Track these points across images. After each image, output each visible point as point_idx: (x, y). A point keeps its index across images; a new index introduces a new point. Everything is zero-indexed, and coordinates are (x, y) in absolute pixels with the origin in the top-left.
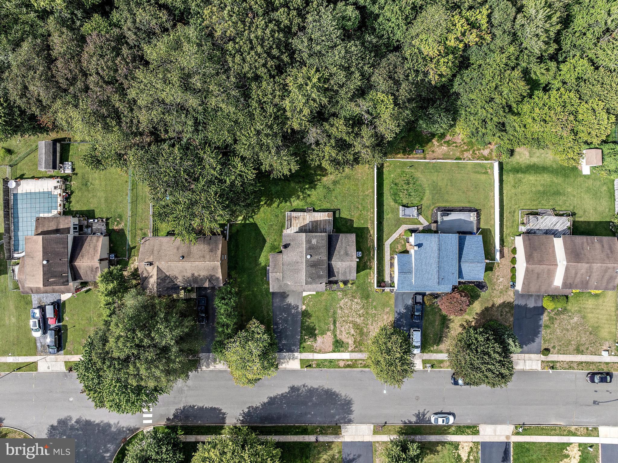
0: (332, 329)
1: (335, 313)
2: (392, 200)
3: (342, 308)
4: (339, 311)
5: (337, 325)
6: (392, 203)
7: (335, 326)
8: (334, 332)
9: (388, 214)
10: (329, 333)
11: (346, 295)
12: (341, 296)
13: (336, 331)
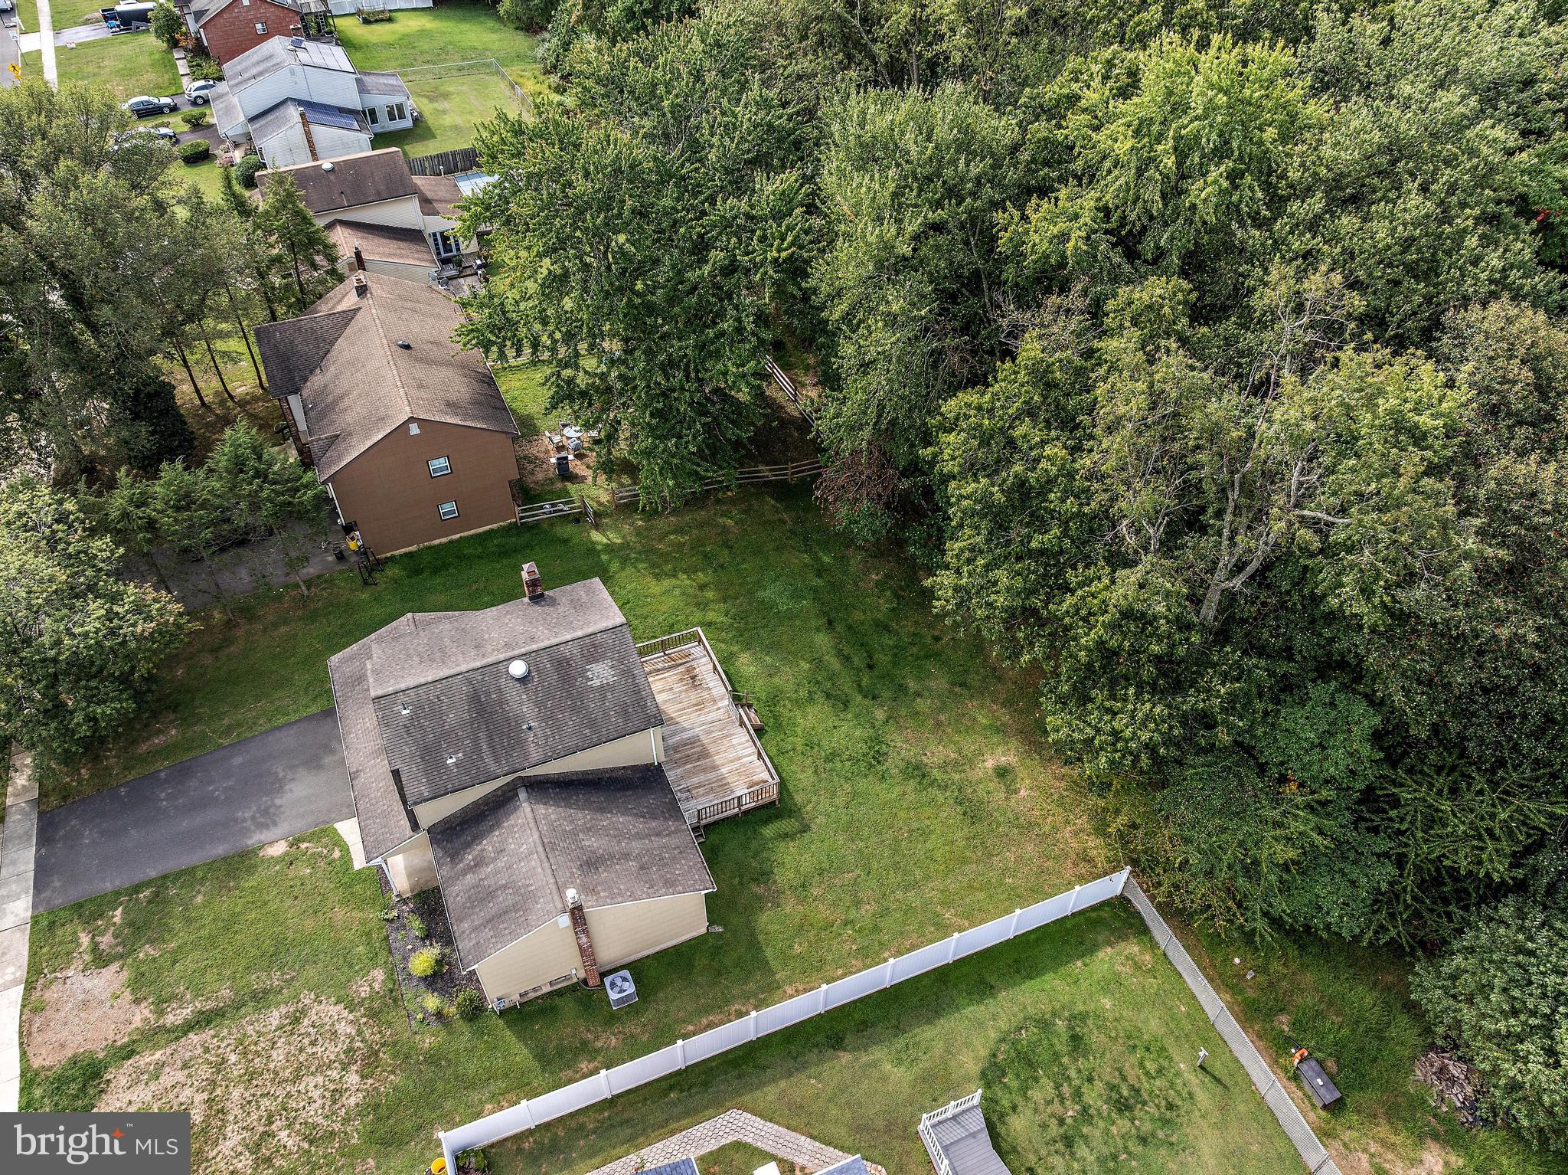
0: (170, 1019)
1: (261, 999)
2: (984, 1053)
3: (296, 1020)
4: (274, 1017)
5: (194, 1037)
6: (970, 1063)
7: (188, 1027)
8: (152, 1036)
9: (899, 1062)
10: (142, 1015)
11: (373, 1014)
12: (365, 991)
13: (156, 1047)
